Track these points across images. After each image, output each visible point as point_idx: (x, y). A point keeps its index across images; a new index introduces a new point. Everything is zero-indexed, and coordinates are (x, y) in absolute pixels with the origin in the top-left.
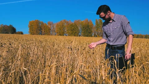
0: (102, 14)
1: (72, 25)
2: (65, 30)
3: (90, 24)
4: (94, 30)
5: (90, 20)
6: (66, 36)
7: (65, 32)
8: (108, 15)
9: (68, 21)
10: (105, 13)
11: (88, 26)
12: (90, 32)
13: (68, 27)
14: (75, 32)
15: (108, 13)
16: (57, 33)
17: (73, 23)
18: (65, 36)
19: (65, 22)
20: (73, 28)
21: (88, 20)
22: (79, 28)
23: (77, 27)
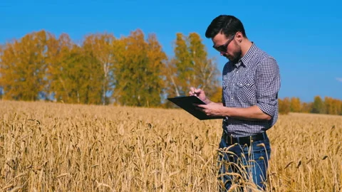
0: (221, 38)
1: (73, 55)
2: (45, 78)
3: (151, 54)
4: (168, 79)
5: (153, 37)
6: (47, 100)
7: (44, 83)
8: (236, 43)
9: (57, 37)
10: (227, 37)
11: (143, 62)
12: (154, 89)
13: (56, 64)
14: (88, 87)
15: (237, 39)
16: (9, 87)
17: (79, 45)
18: (42, 100)
19: (45, 42)
20: (81, 67)
21: (141, 37)
22: (106, 69)
23: (98, 66)
